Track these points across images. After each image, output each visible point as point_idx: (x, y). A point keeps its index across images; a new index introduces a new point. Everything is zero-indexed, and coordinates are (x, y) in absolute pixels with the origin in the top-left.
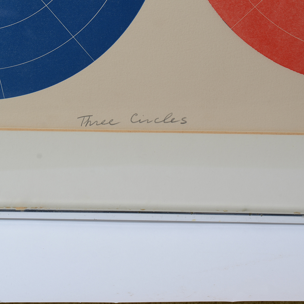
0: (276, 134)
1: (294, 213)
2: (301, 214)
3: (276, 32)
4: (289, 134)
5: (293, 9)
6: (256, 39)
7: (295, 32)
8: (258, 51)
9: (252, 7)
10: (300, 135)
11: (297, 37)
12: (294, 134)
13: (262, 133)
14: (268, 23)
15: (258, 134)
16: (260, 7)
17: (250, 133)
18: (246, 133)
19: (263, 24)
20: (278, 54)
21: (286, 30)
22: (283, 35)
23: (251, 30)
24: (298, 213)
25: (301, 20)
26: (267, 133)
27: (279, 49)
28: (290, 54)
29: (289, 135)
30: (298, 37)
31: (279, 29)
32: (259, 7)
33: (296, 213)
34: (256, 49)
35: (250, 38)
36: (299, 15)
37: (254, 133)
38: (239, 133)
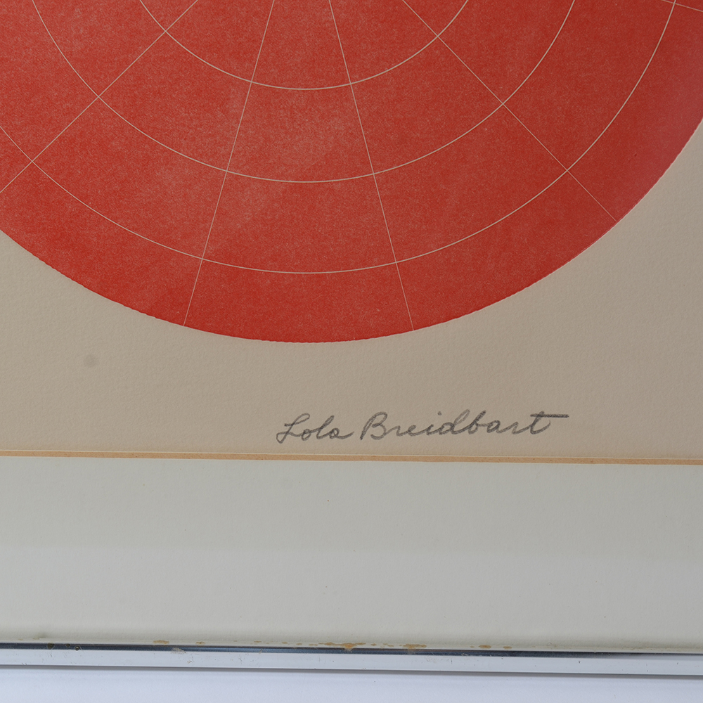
0: (103, 455)
1: (155, 642)
2: (171, 644)
3: (85, 219)
4: (131, 456)
5: (119, 167)
6: (41, 236)
7: (128, 218)
8: (47, 264)
9: (25, 161)
10: (158, 457)
11: (133, 229)
12: (143, 456)
13: (69, 455)
14: (66, 198)
15: (60, 456)
16: (45, 161)
17: (43, 454)
18: (33, 454)
19: (53, 202)
20: (94, 269)
21: (107, 214)
22: (102, 227)
23: (28, 215)
24: (164, 641)
25: (141, 191)
26: (81, 455)
27: (95, 258)
28: (119, 269)
29: (133, 457)
30: (136, 230)
31: (92, 213)
32: (41, 162)
33: (160, 641)
34: (41, 259)
35: (27, 232)
36: (134, 181)
37: (51, 454)
38: (16, 454)
